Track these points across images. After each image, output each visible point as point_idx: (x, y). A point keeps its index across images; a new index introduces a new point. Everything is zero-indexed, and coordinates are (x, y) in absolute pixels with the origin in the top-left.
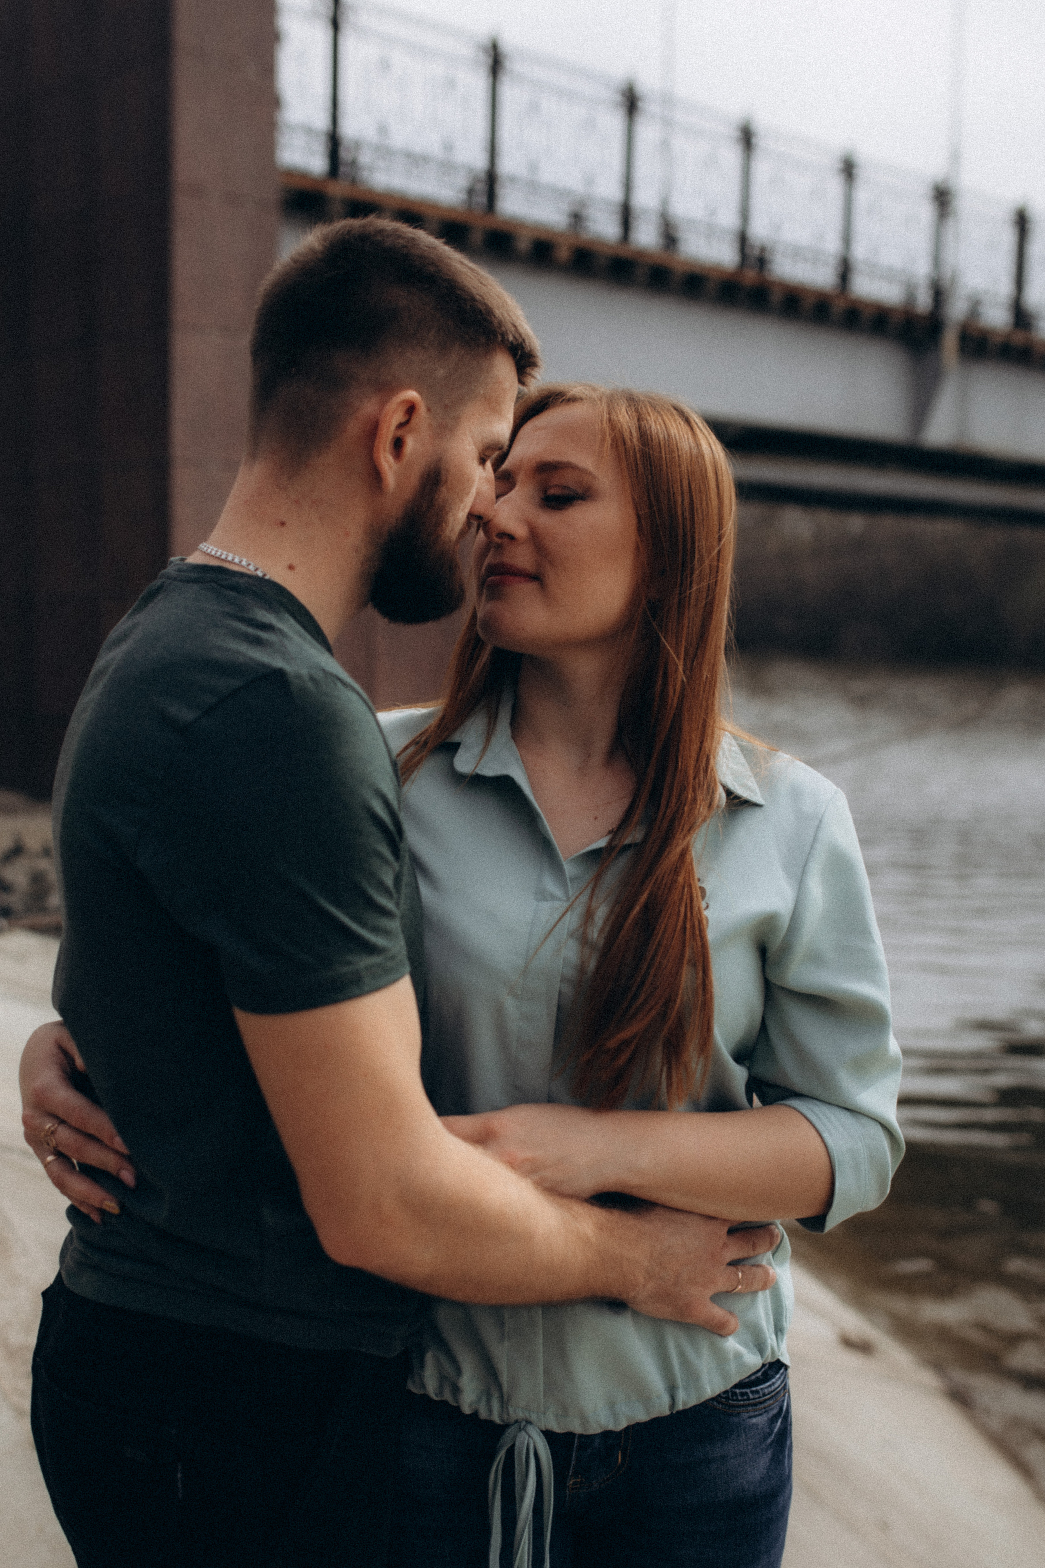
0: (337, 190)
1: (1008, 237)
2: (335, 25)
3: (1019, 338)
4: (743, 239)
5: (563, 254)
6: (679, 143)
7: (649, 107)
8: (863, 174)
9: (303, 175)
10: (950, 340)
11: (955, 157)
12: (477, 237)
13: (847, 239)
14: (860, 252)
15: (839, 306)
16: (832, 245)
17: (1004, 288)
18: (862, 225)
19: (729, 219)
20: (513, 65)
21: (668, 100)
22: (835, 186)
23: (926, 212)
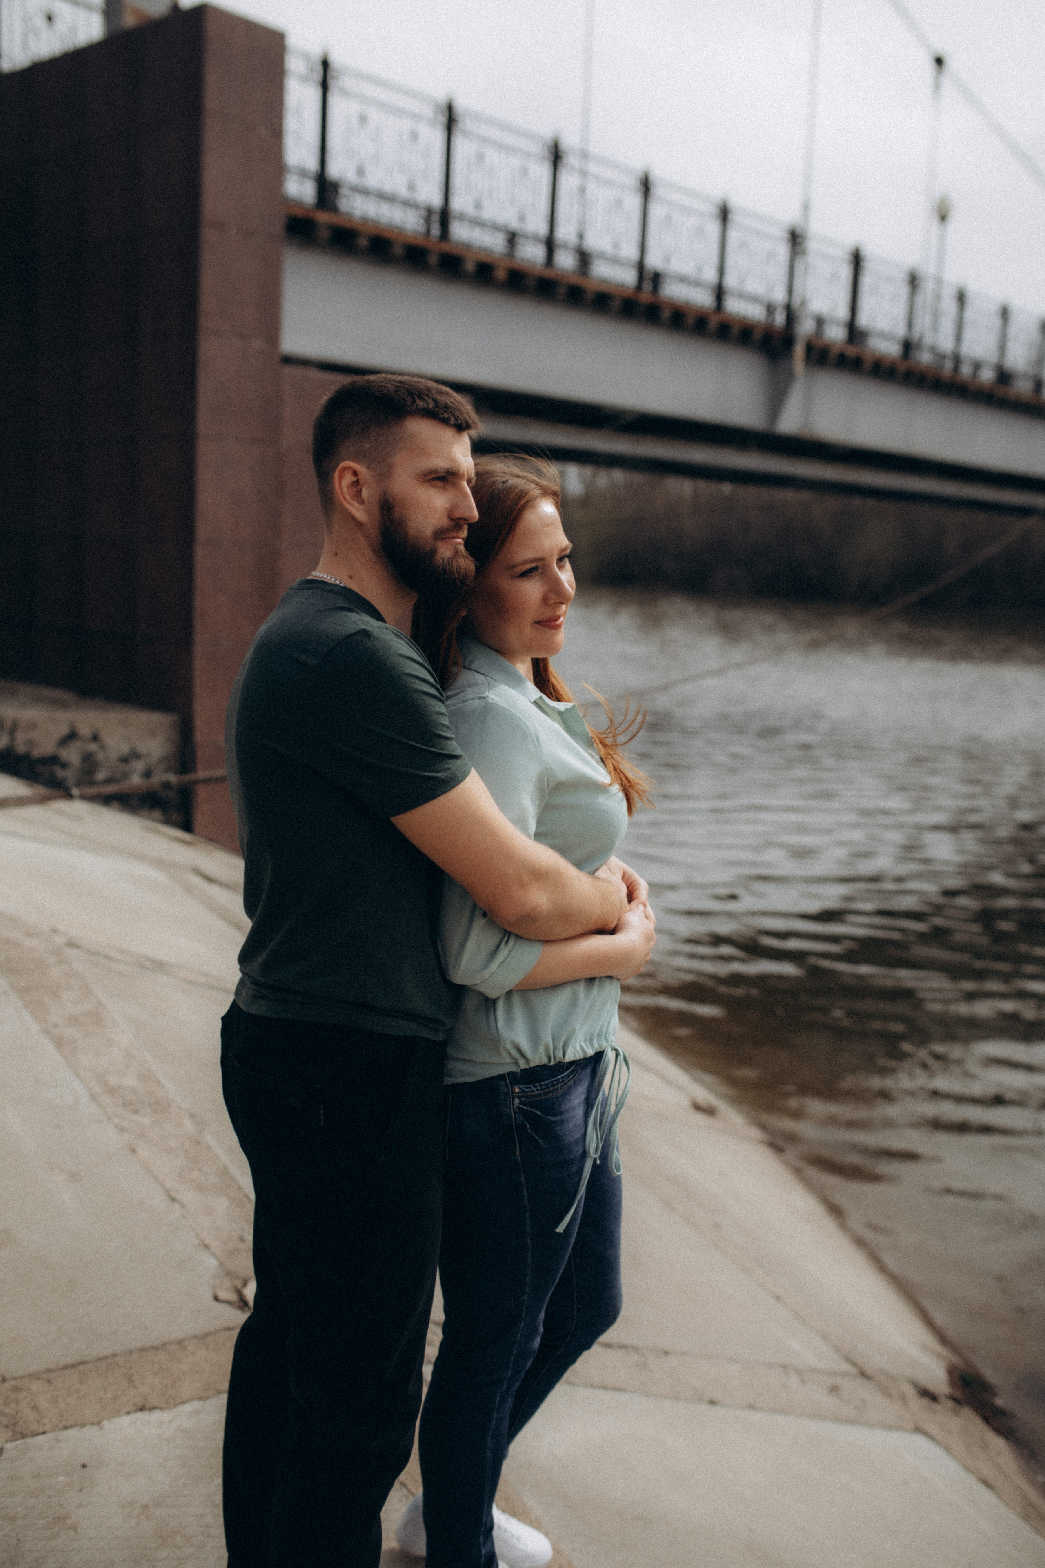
0: (323, 217)
1: (845, 272)
2: (325, 86)
3: (851, 351)
4: (641, 266)
5: (501, 274)
6: (592, 188)
7: (571, 160)
8: (735, 218)
9: (299, 204)
10: (799, 351)
11: (806, 207)
12: (433, 260)
13: (721, 270)
14: (731, 281)
15: (714, 322)
16: (710, 275)
17: (842, 312)
18: (731, 261)
19: (630, 251)
20: (465, 124)
21: (585, 155)
22: (713, 228)
23: (783, 251)
